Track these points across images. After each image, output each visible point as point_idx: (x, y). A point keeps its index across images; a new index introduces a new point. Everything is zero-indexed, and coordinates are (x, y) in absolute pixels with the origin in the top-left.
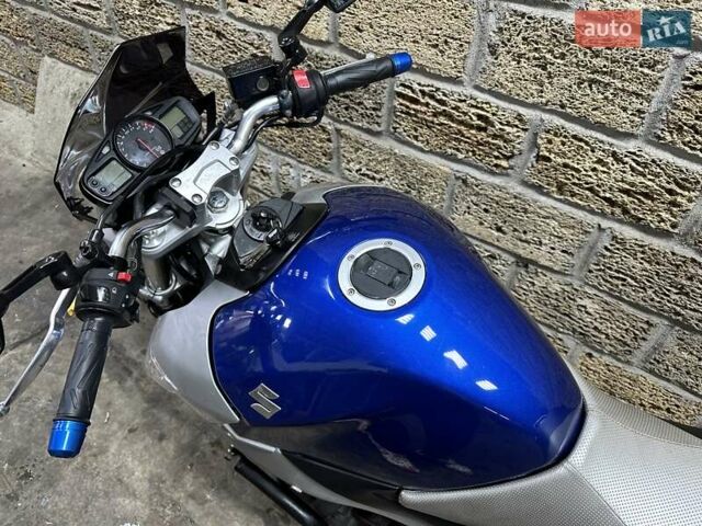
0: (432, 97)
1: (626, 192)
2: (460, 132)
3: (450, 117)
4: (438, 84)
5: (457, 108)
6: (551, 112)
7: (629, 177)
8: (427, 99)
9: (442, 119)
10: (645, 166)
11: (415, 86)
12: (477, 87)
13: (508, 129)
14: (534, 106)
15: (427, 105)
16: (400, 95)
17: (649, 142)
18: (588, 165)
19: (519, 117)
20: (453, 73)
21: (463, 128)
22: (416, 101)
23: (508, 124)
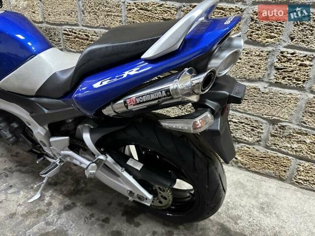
0: (72, 32)
2: (82, 42)
3: (78, 38)
4: (73, 27)
5: (79, 34)
6: (102, 28)
8: (71, 33)
9: (77, 39)
11: (67, 30)
12: (83, 26)
13: (93, 37)
14: (97, 27)
15: (72, 35)
16: (65, 34)
19: (95, 32)
20: (75, 22)
21: (83, 40)
22: (69, 35)
23: (93, 35)
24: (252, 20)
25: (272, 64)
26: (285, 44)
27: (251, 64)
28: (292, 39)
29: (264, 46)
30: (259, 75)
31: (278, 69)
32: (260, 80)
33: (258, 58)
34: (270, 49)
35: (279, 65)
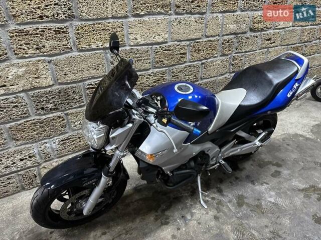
1: (154, 82)
7: (154, 78)
10: (155, 74)
11: (93, 83)
16: (88, 88)
17: (154, 68)
18: (145, 80)
22: (94, 88)
24: (223, 44)
25: (230, 63)
26: (235, 52)
27: (224, 66)
28: (236, 49)
29: (227, 55)
30: (226, 70)
31: (232, 65)
32: (227, 72)
33: (225, 62)
34: (230, 56)
35: (233, 63)
